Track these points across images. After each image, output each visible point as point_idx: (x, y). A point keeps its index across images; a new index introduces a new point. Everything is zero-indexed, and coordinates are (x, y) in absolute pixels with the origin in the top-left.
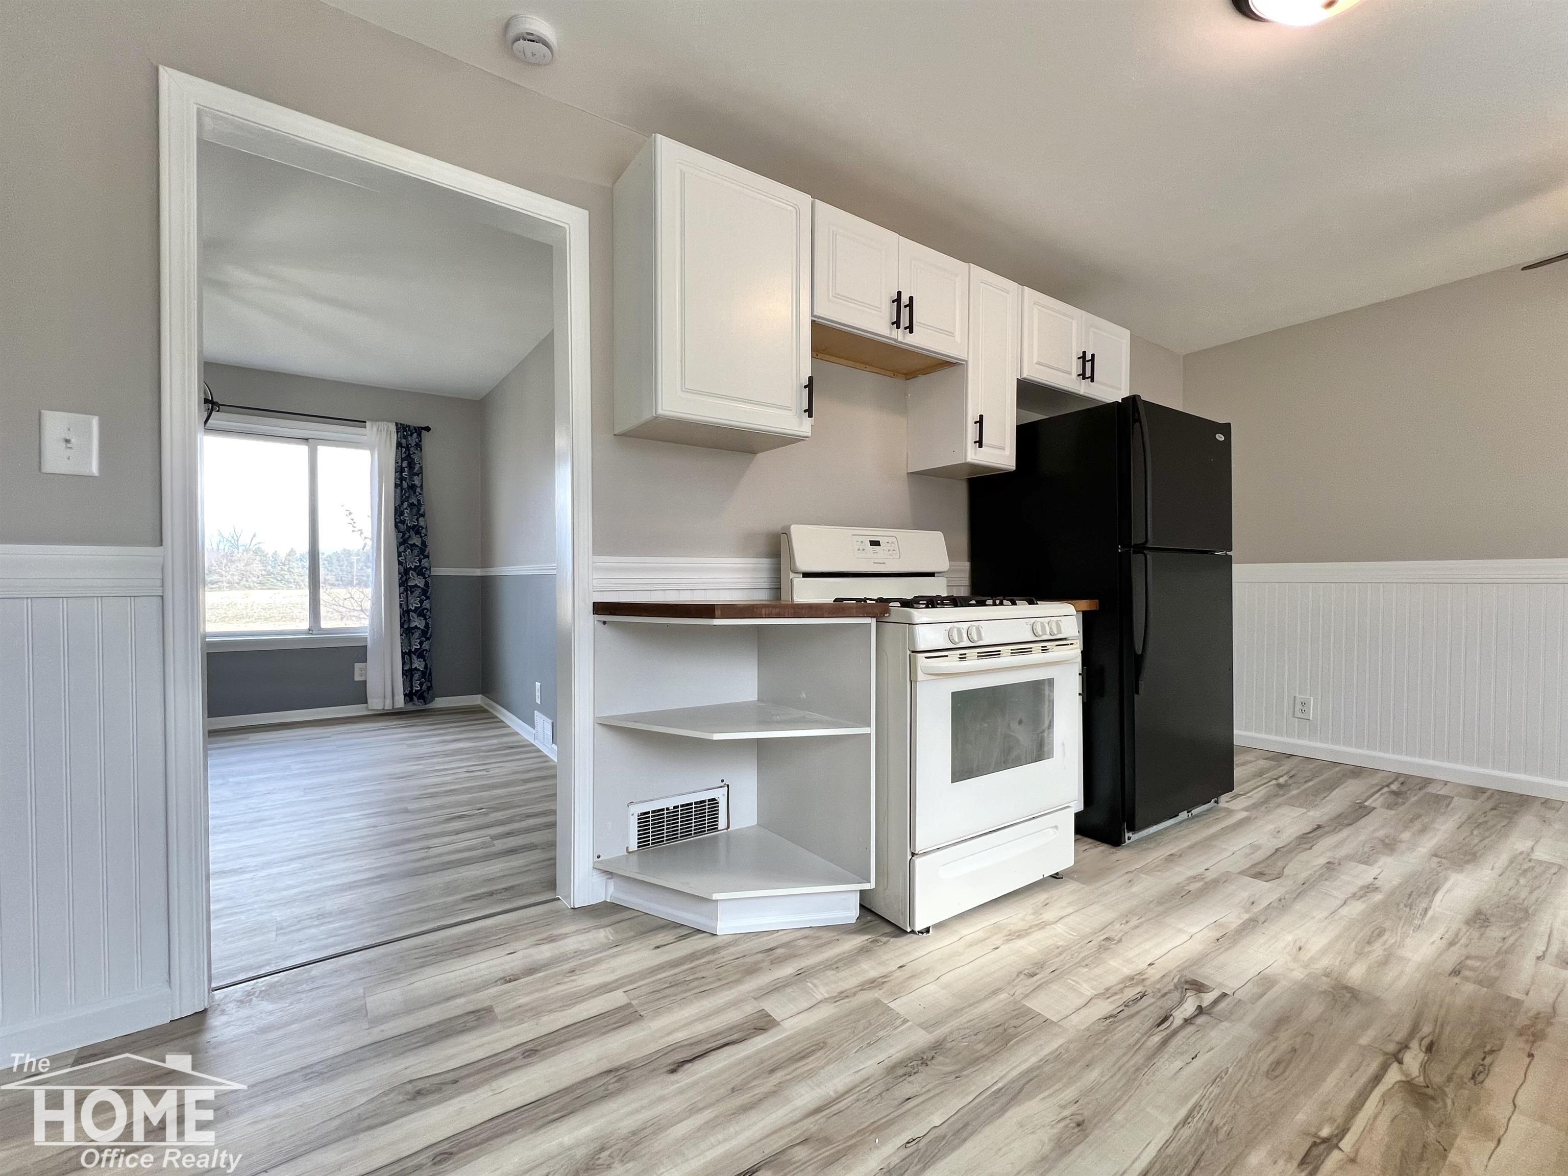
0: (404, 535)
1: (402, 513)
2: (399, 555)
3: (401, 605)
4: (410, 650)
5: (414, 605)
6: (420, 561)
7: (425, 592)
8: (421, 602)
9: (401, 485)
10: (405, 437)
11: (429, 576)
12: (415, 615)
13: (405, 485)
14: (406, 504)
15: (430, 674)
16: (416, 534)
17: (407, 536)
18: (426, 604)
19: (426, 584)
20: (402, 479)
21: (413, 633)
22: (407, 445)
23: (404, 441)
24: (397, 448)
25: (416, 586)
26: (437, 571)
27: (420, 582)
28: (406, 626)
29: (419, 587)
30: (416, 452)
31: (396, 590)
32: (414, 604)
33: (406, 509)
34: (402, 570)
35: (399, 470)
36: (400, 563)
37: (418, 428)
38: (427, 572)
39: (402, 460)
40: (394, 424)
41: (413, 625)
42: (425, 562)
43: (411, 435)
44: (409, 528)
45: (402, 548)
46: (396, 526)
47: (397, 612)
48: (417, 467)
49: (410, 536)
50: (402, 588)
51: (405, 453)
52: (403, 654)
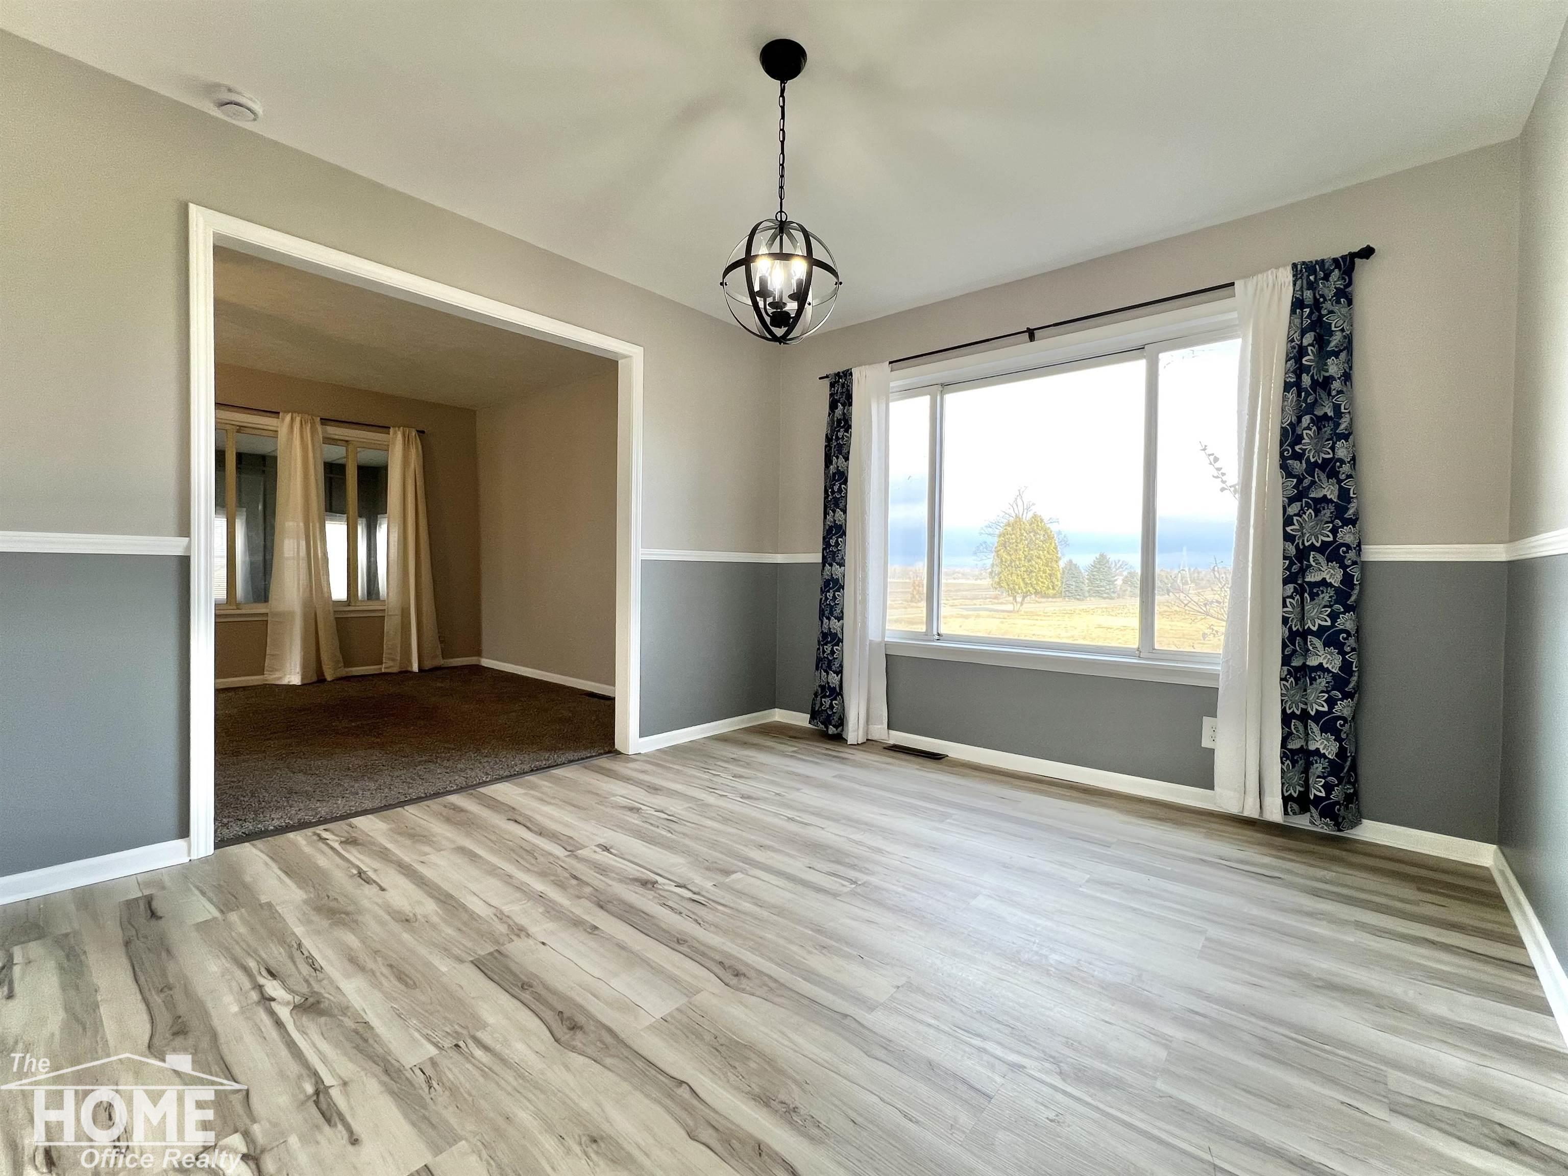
0: (1300, 480)
1: (1299, 439)
2: (1288, 521)
3: (1285, 621)
4: (1304, 711)
5: (1318, 622)
6: (1334, 531)
7: (1342, 596)
8: (1334, 616)
9: (1298, 384)
10: (1311, 286)
11: (1355, 563)
12: (1318, 643)
13: (1306, 380)
14: (1306, 420)
15: (1354, 767)
16: (1329, 477)
17: (1306, 482)
18: (1346, 622)
19: (1347, 580)
20: (1300, 370)
21: (1313, 680)
22: (1316, 300)
23: (1308, 294)
24: (1293, 312)
25: (1324, 582)
26: (1375, 553)
27: (1332, 575)
28: (1296, 662)
29: (1331, 585)
30: (1336, 309)
31: (1277, 590)
32: (1317, 618)
33: (1308, 428)
34: (1292, 550)
35: (1297, 354)
36: (1288, 538)
37: (1344, 257)
38: (1352, 555)
39: (1303, 333)
40: (1289, 268)
41: (1313, 662)
42: (1346, 535)
43: (1326, 278)
44: (1312, 467)
45: (1294, 509)
46: (1284, 466)
47: (1277, 633)
48: (1335, 340)
49: (1313, 483)
50: (1290, 588)
51: (1309, 316)
52: (1286, 719)
